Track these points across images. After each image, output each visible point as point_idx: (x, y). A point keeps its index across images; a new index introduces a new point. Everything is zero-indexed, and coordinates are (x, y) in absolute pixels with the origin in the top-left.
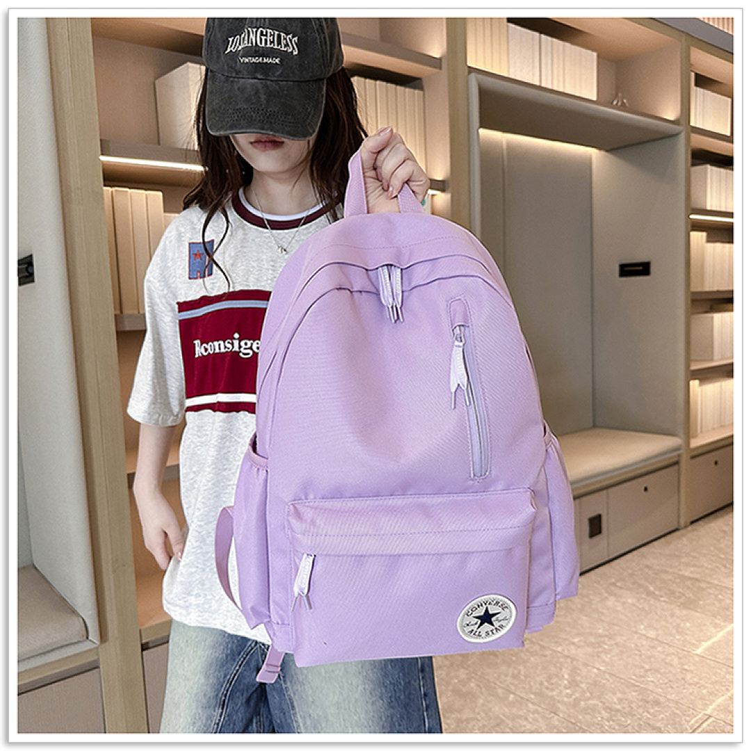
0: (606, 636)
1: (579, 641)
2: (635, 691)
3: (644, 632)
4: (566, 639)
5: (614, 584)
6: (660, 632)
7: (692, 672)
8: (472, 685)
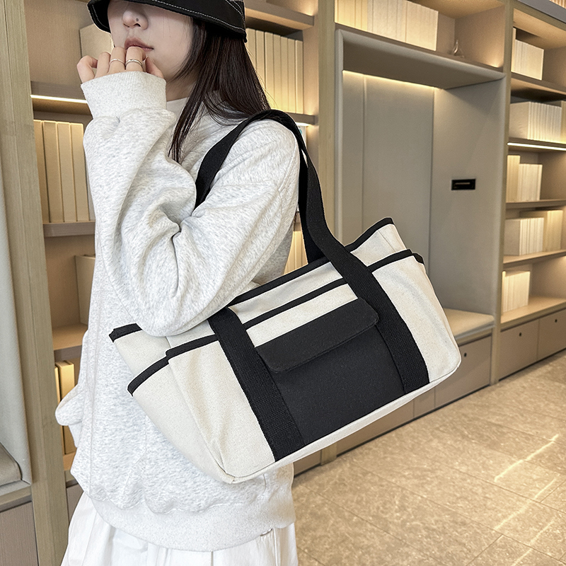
0: (429, 470)
1: (409, 474)
2: (449, 515)
3: (458, 468)
4: (399, 473)
5: (437, 429)
6: (470, 468)
7: (491, 499)
8: (326, 509)
